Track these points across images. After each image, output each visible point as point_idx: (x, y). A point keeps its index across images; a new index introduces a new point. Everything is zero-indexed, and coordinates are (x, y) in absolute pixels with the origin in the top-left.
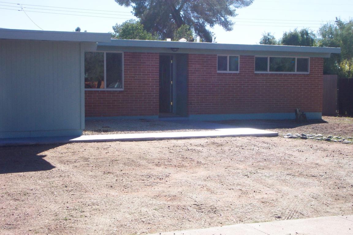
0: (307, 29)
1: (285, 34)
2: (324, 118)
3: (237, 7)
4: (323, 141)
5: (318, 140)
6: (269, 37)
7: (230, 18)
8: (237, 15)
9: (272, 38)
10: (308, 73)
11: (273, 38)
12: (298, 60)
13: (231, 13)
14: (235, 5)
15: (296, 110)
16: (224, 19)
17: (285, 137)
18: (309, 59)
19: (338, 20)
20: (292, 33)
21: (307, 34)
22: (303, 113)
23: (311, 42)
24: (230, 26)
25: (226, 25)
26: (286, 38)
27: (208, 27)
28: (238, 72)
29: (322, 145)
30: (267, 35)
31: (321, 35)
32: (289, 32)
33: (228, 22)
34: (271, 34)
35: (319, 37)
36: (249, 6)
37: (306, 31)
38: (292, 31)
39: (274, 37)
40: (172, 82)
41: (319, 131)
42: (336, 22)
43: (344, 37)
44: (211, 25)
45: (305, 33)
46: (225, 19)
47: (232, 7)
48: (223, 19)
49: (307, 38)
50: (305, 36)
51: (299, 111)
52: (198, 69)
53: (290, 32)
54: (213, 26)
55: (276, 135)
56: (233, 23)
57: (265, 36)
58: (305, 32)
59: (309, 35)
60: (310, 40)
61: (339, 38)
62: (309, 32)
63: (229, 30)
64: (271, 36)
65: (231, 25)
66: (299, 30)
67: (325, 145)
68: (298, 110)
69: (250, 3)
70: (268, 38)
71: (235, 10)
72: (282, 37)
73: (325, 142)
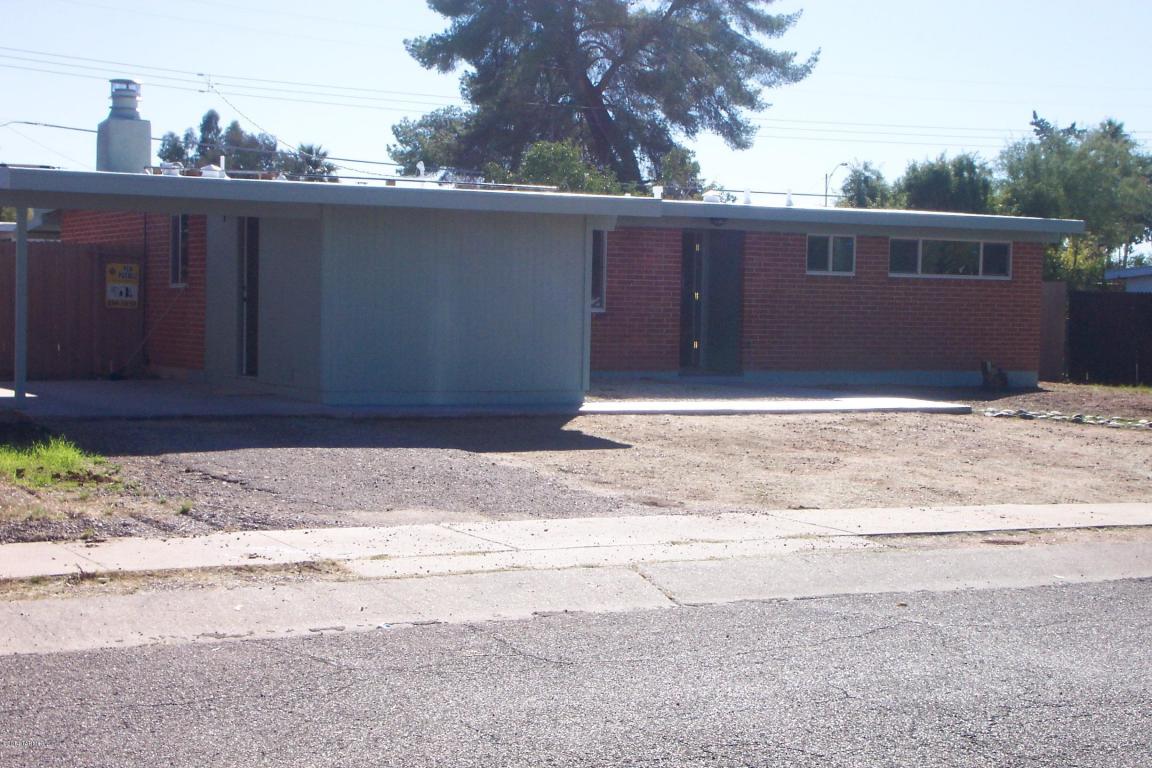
0: (971, 156)
1: (913, 169)
2: (1040, 385)
3: (769, 84)
4: (1066, 423)
5: (1057, 420)
6: (867, 174)
7: (744, 113)
8: (768, 105)
9: (874, 177)
10: (1008, 278)
11: (879, 178)
12: (987, 246)
13: (750, 100)
14: (763, 77)
15: (986, 363)
16: (729, 114)
17: (986, 414)
18: (1012, 246)
19: (1039, 118)
20: (933, 165)
21: (971, 167)
22: (999, 370)
23: (981, 191)
24: (744, 136)
25: (735, 134)
26: (916, 177)
27: (678, 136)
28: (852, 274)
29: (1069, 429)
30: (861, 168)
31: (1003, 169)
32: (922, 162)
33: (738, 125)
34: (872, 167)
35: (1000, 175)
36: (802, 81)
37: (968, 159)
38: (933, 160)
39: (879, 173)
40: (697, 295)
41: (1050, 407)
42: (1032, 124)
43: (1069, 179)
44: (687, 132)
45: (965, 165)
46: (732, 117)
47: (751, 84)
48: (723, 113)
49: (971, 179)
50: (966, 174)
51: (993, 366)
52: (765, 264)
53: (927, 163)
54: (693, 133)
55: (967, 411)
56: (752, 128)
57: (855, 172)
58: (965, 162)
59: (977, 170)
60: (981, 184)
61: (1055, 180)
62: (976, 163)
63: (741, 145)
64: (873, 172)
65: (748, 132)
66: (951, 156)
67: (1076, 429)
68: (989, 364)
69: (803, 74)
70: (867, 178)
71: (758, 92)
72: (905, 175)
73: (1070, 424)
